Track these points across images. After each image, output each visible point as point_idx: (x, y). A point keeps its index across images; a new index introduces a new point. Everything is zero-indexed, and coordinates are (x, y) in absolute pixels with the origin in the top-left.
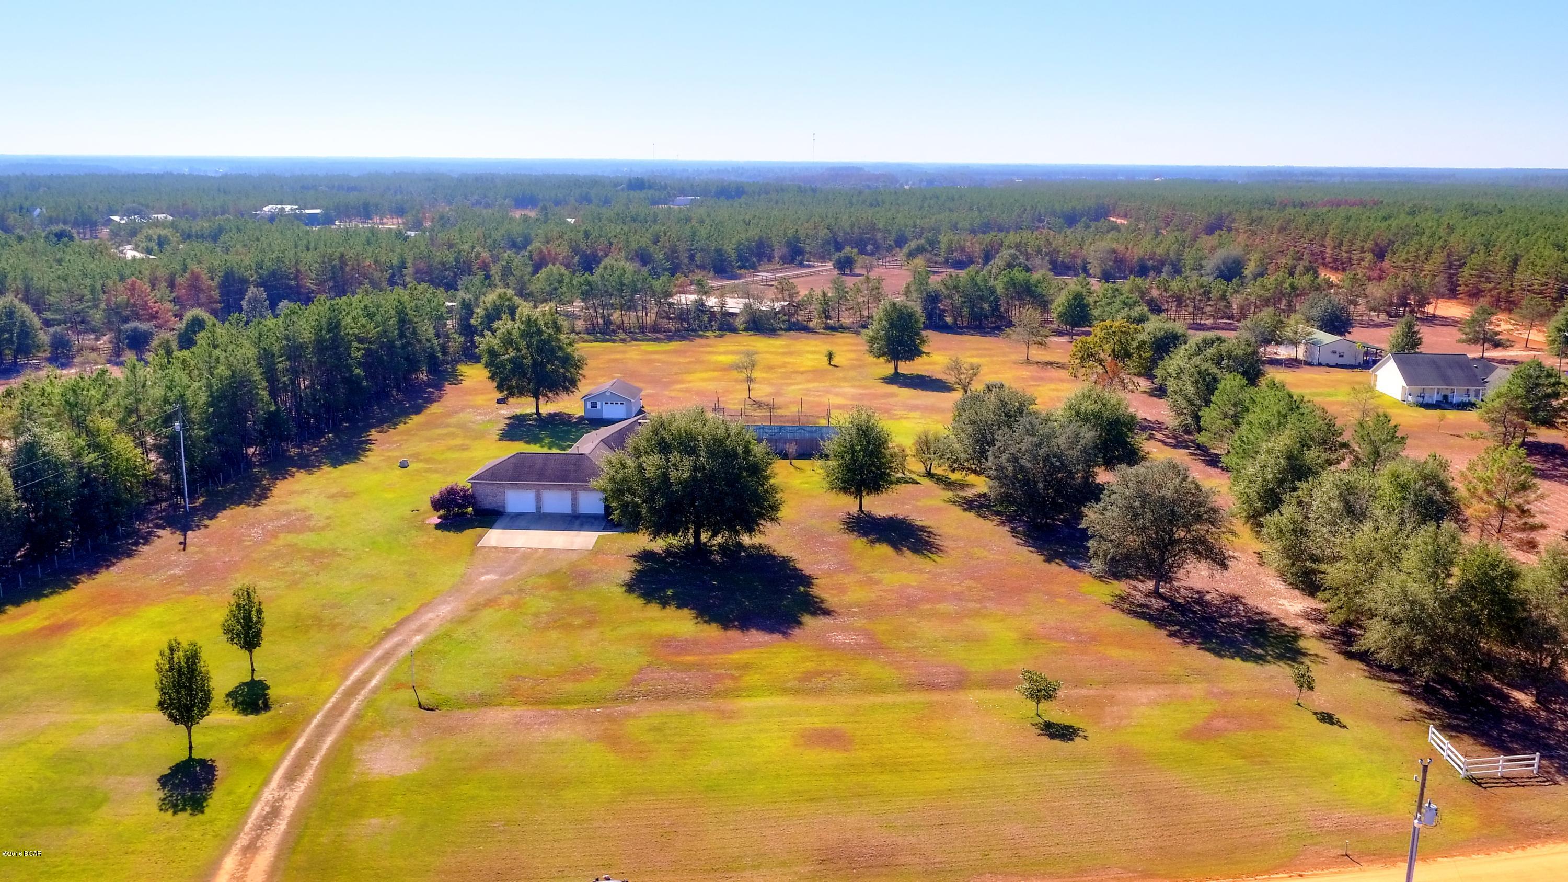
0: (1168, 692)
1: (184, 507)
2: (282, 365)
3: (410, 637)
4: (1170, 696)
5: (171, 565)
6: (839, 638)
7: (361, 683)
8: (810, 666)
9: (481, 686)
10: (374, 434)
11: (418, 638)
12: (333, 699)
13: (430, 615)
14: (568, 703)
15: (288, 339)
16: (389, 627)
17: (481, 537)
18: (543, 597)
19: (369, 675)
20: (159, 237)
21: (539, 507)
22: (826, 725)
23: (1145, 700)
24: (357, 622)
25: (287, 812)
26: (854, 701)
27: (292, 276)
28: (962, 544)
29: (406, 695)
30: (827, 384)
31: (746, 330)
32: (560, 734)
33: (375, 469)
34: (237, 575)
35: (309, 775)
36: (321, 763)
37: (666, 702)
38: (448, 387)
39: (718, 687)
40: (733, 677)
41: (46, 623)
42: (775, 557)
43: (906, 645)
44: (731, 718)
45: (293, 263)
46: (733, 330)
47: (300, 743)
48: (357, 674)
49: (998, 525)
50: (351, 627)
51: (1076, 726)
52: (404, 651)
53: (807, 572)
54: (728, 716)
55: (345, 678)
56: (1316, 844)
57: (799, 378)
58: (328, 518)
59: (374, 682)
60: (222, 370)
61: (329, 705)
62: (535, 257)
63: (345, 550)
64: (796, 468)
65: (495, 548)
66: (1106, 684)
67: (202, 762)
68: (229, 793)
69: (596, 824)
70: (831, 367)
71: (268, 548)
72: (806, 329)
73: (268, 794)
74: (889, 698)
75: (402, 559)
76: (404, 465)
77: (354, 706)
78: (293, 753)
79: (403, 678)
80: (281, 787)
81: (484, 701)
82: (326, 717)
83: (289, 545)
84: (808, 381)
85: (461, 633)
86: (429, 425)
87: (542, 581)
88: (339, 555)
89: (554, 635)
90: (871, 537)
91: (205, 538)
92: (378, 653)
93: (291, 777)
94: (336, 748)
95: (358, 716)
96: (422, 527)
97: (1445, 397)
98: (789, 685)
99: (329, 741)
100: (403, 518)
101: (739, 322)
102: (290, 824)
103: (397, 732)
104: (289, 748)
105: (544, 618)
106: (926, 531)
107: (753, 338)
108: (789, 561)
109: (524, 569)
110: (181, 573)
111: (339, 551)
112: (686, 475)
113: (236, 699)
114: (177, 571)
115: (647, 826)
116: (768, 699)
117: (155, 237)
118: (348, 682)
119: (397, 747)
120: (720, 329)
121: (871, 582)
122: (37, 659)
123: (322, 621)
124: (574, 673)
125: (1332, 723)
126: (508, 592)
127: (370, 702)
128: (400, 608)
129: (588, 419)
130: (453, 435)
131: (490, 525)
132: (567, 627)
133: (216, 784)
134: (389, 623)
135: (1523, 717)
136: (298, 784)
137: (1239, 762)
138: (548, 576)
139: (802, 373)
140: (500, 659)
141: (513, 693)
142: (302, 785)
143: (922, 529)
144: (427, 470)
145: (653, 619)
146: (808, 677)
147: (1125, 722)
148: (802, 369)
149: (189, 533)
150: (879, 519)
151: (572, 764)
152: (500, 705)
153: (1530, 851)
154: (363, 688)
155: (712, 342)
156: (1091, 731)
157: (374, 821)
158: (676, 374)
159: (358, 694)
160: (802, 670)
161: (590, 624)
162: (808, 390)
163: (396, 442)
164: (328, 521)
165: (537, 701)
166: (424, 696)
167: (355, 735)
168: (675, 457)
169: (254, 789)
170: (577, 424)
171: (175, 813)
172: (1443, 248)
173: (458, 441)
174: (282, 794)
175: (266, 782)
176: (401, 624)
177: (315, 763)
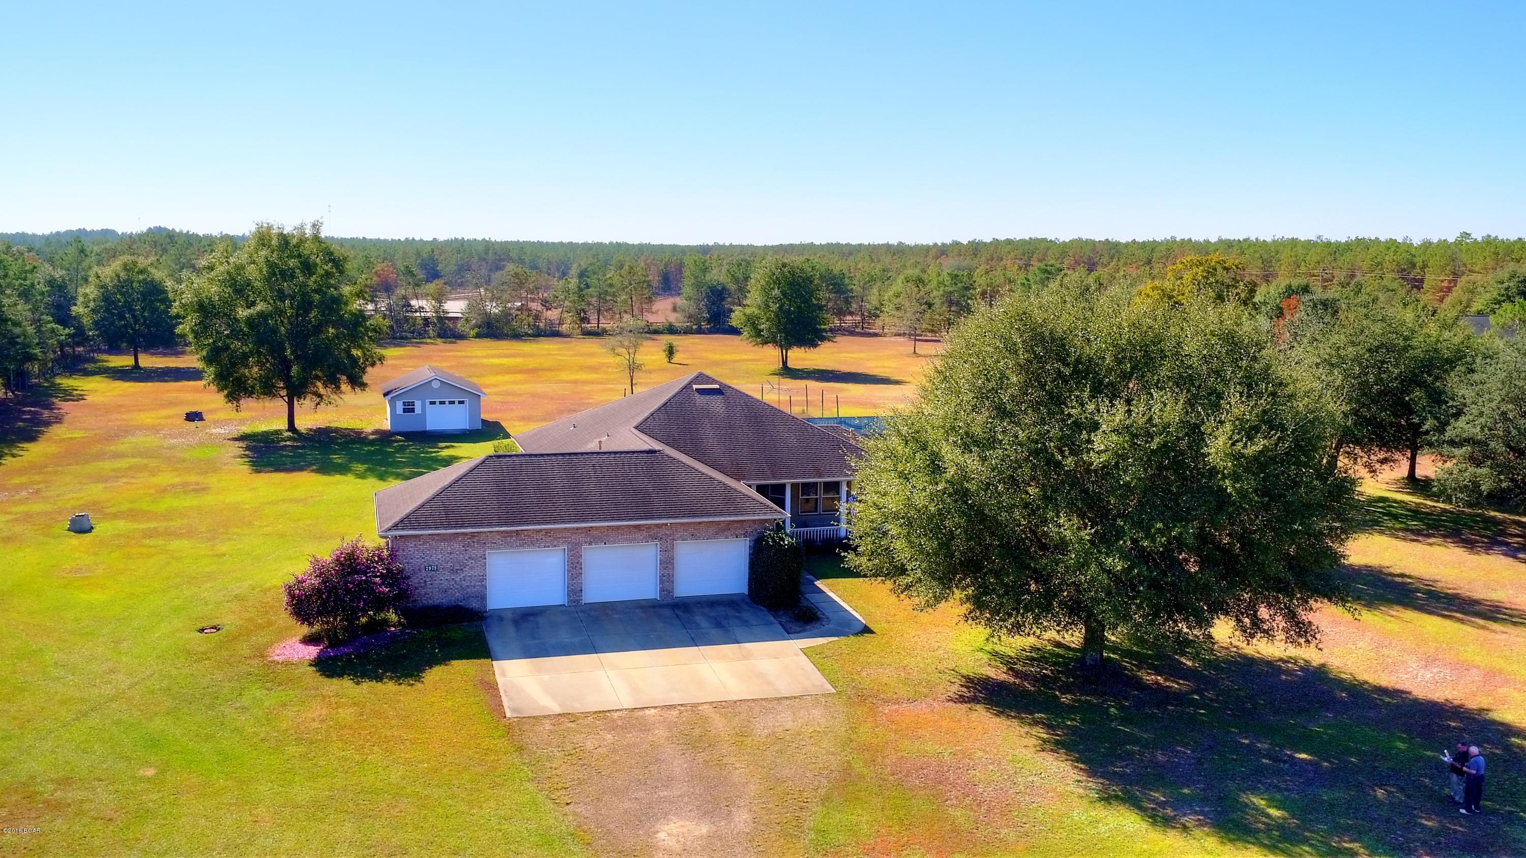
17: (489, 687)
21: (575, 591)
31: (478, 336)
65: (569, 717)
72: (557, 334)
76: (80, 527)
111: (47, 790)
129: (398, 434)
173: (170, 478)
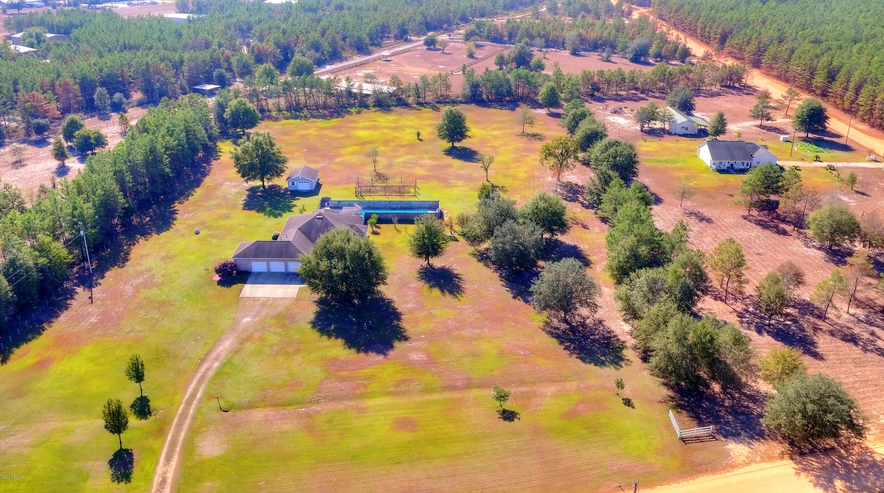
0: (559, 388)
1: (88, 269)
2: (128, 178)
3: (212, 364)
4: (561, 391)
5: (89, 315)
6: (415, 356)
7: (193, 396)
8: (400, 376)
9: (248, 396)
10: (177, 206)
11: (216, 364)
12: (181, 408)
13: (221, 348)
14: (289, 405)
15: (130, 162)
16: (202, 357)
17: (241, 290)
18: (274, 333)
19: (196, 390)
20: (37, 34)
21: (269, 270)
22: (406, 415)
23: (549, 394)
24: (186, 354)
25: (169, 481)
26: (419, 399)
27: (119, 75)
28: (476, 286)
29: (214, 403)
30: (416, 156)
31: (374, 106)
32: (286, 427)
33: (183, 235)
34: (124, 322)
35: (176, 457)
36: (181, 449)
37: (334, 402)
38: (214, 162)
39: (357, 392)
40: (365, 386)
41: (37, 360)
42: (384, 299)
43: (445, 360)
44: (363, 412)
45: (119, 66)
46: (367, 107)
47: (169, 438)
48: (190, 390)
49: (493, 272)
50: (184, 358)
51: (516, 411)
52: (211, 374)
53: (399, 310)
54: (361, 411)
55: (185, 393)
56: (608, 480)
57: (402, 151)
58: (163, 276)
59: (199, 396)
60: (100, 192)
61: (180, 411)
62: (255, 51)
63: (174, 301)
64: (397, 230)
65: (249, 298)
66: (534, 383)
67: (126, 451)
68: (143, 470)
69: (304, 482)
70: (418, 141)
71: (136, 300)
72: (406, 105)
73: (160, 469)
74: (435, 397)
75: (203, 307)
76: (197, 232)
77: (191, 412)
78: (167, 444)
79: (212, 392)
80: (165, 465)
81: (250, 406)
82: (179, 420)
83: (146, 298)
84: (407, 154)
85: (236, 360)
86: (207, 197)
87: (273, 321)
88: (172, 305)
89: (280, 359)
90: (431, 283)
91: (103, 293)
92: (199, 376)
93: (168, 459)
94: (186, 440)
95: (194, 419)
96: (210, 283)
97: (732, 165)
98: (390, 389)
99: (183, 434)
100: (200, 276)
101: (370, 101)
102: (172, 488)
103: (212, 428)
104: (165, 440)
105: (275, 348)
106: (458, 278)
107: (378, 113)
108: (391, 302)
109: (264, 312)
110: (96, 321)
111: (172, 301)
112: (340, 272)
113: (135, 409)
114: (93, 320)
115: (327, 482)
116: (380, 399)
117: (34, 34)
118: (187, 396)
119: (213, 438)
120: (360, 106)
121: (431, 316)
122: (39, 386)
123: (169, 354)
124: (292, 385)
125: (629, 406)
126: (257, 330)
127: (198, 410)
128: (206, 344)
129: (290, 191)
130: (219, 206)
131: (244, 282)
132: (287, 354)
133: (135, 464)
134: (202, 354)
135: (712, 399)
136: (172, 463)
137: (585, 431)
138: (275, 317)
139: (403, 146)
140: (256, 377)
141: (264, 400)
142: (174, 463)
143: (456, 276)
144: (211, 236)
145: (327, 347)
146: (399, 383)
147: (539, 408)
148: (404, 143)
149: (93, 289)
150: (437, 270)
151: (293, 446)
152: (258, 407)
153: (697, 480)
154: (194, 400)
155: (355, 117)
156: (523, 415)
157: (208, 484)
158: (336, 148)
159: (192, 404)
160: (397, 379)
161: (297, 351)
162: (405, 162)
163: (191, 212)
164: (163, 278)
165: (275, 405)
166: (223, 404)
167: (194, 431)
168: (335, 261)
169: (153, 467)
170: (284, 194)
171: (118, 483)
172: (756, 38)
173: (223, 211)
174: (166, 469)
175: (157, 463)
176: (207, 354)
177: (178, 449)
